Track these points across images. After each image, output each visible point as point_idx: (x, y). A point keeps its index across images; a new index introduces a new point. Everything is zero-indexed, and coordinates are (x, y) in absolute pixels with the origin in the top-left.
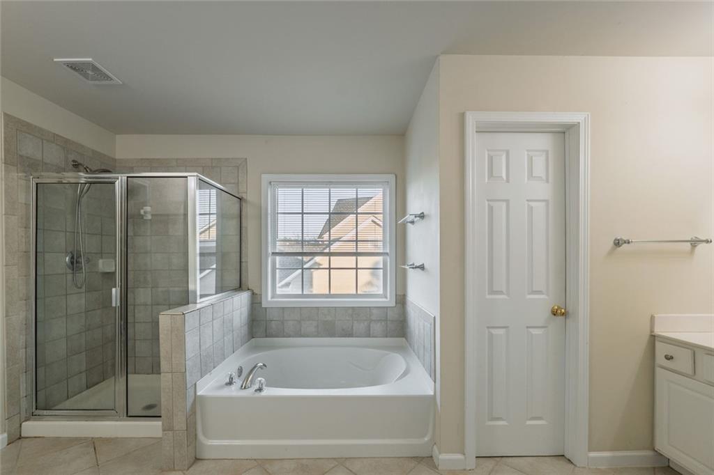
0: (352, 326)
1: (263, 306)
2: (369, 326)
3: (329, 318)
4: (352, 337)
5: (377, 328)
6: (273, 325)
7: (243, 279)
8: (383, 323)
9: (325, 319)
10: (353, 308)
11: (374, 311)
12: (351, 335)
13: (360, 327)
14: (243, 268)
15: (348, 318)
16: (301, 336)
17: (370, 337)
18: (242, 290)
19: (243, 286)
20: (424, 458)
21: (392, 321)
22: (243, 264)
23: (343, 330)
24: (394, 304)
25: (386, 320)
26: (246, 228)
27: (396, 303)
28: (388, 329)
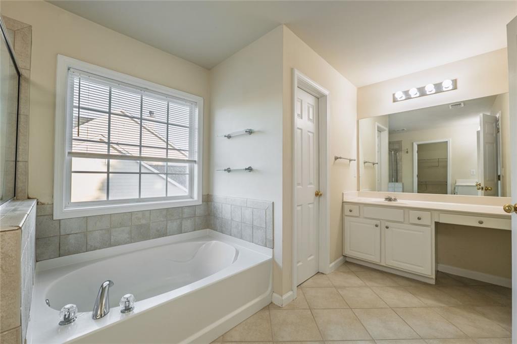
0: (167, 226)
1: (55, 218)
2: (181, 223)
3: (143, 222)
4: (166, 236)
5: (188, 224)
6: (72, 240)
7: (20, 185)
8: (192, 219)
9: (140, 223)
10: (167, 209)
11: (186, 210)
12: (165, 234)
13: (173, 225)
14: (19, 170)
15: (162, 219)
16: (111, 245)
17: (181, 233)
18: (17, 200)
19: (19, 194)
20: (268, 305)
21: (199, 216)
22: (20, 164)
23: (158, 231)
24: (200, 203)
25: (195, 216)
26: (27, 116)
27: (203, 201)
28: (196, 224)
